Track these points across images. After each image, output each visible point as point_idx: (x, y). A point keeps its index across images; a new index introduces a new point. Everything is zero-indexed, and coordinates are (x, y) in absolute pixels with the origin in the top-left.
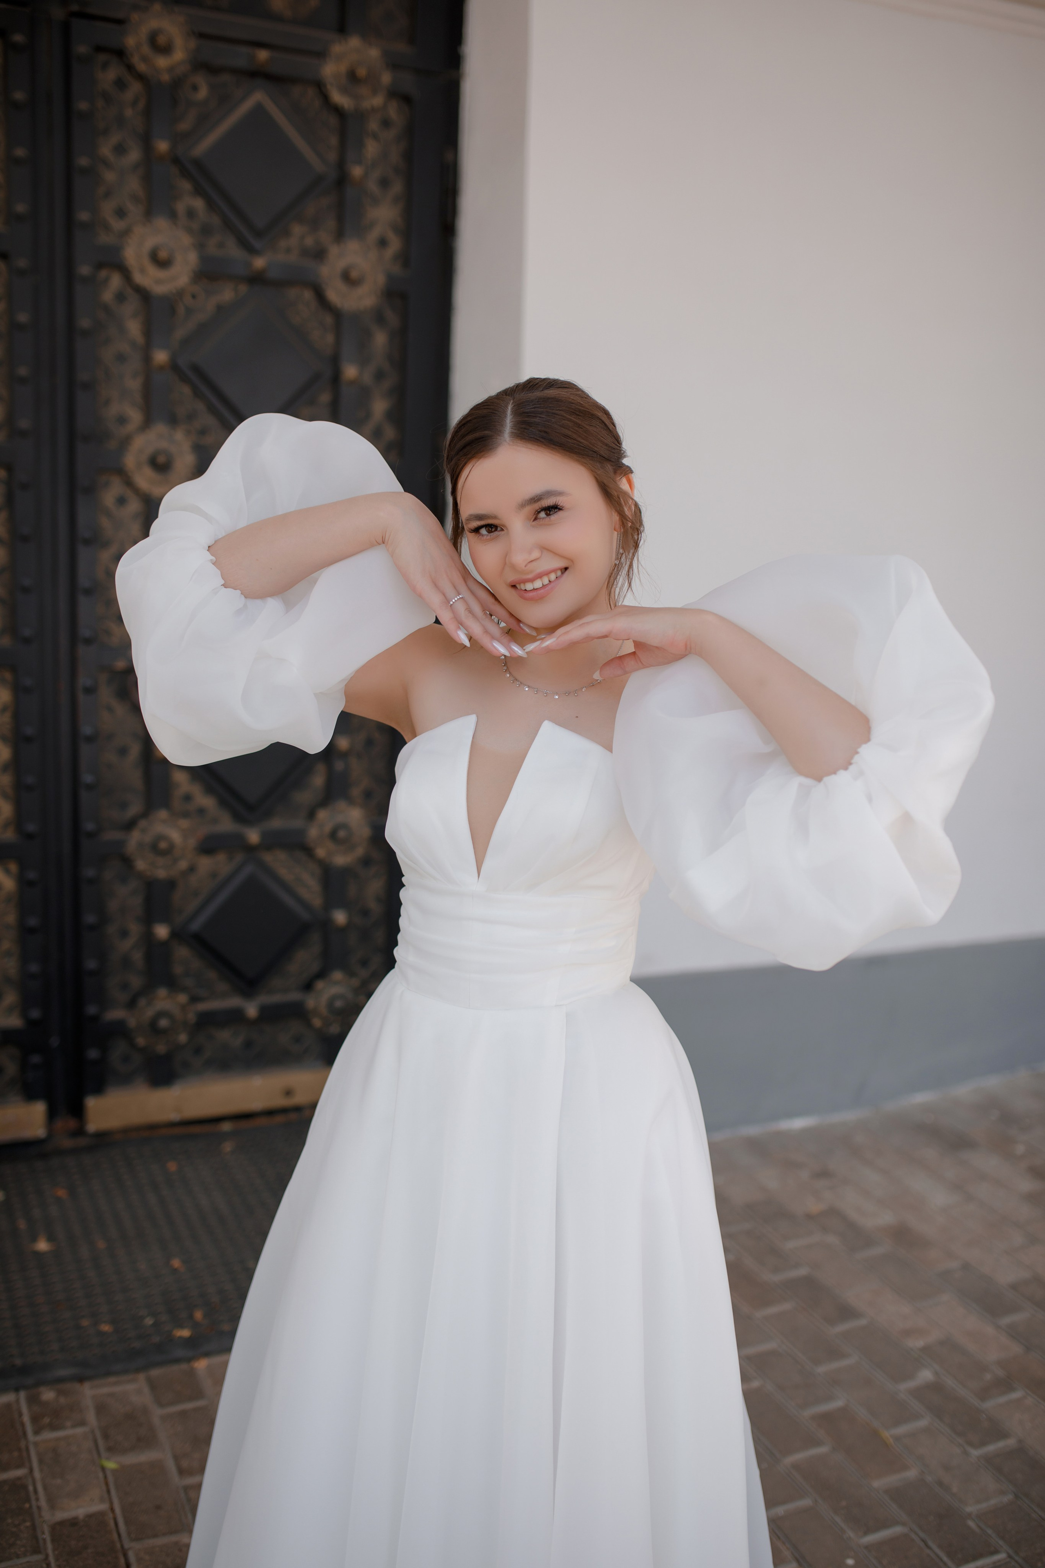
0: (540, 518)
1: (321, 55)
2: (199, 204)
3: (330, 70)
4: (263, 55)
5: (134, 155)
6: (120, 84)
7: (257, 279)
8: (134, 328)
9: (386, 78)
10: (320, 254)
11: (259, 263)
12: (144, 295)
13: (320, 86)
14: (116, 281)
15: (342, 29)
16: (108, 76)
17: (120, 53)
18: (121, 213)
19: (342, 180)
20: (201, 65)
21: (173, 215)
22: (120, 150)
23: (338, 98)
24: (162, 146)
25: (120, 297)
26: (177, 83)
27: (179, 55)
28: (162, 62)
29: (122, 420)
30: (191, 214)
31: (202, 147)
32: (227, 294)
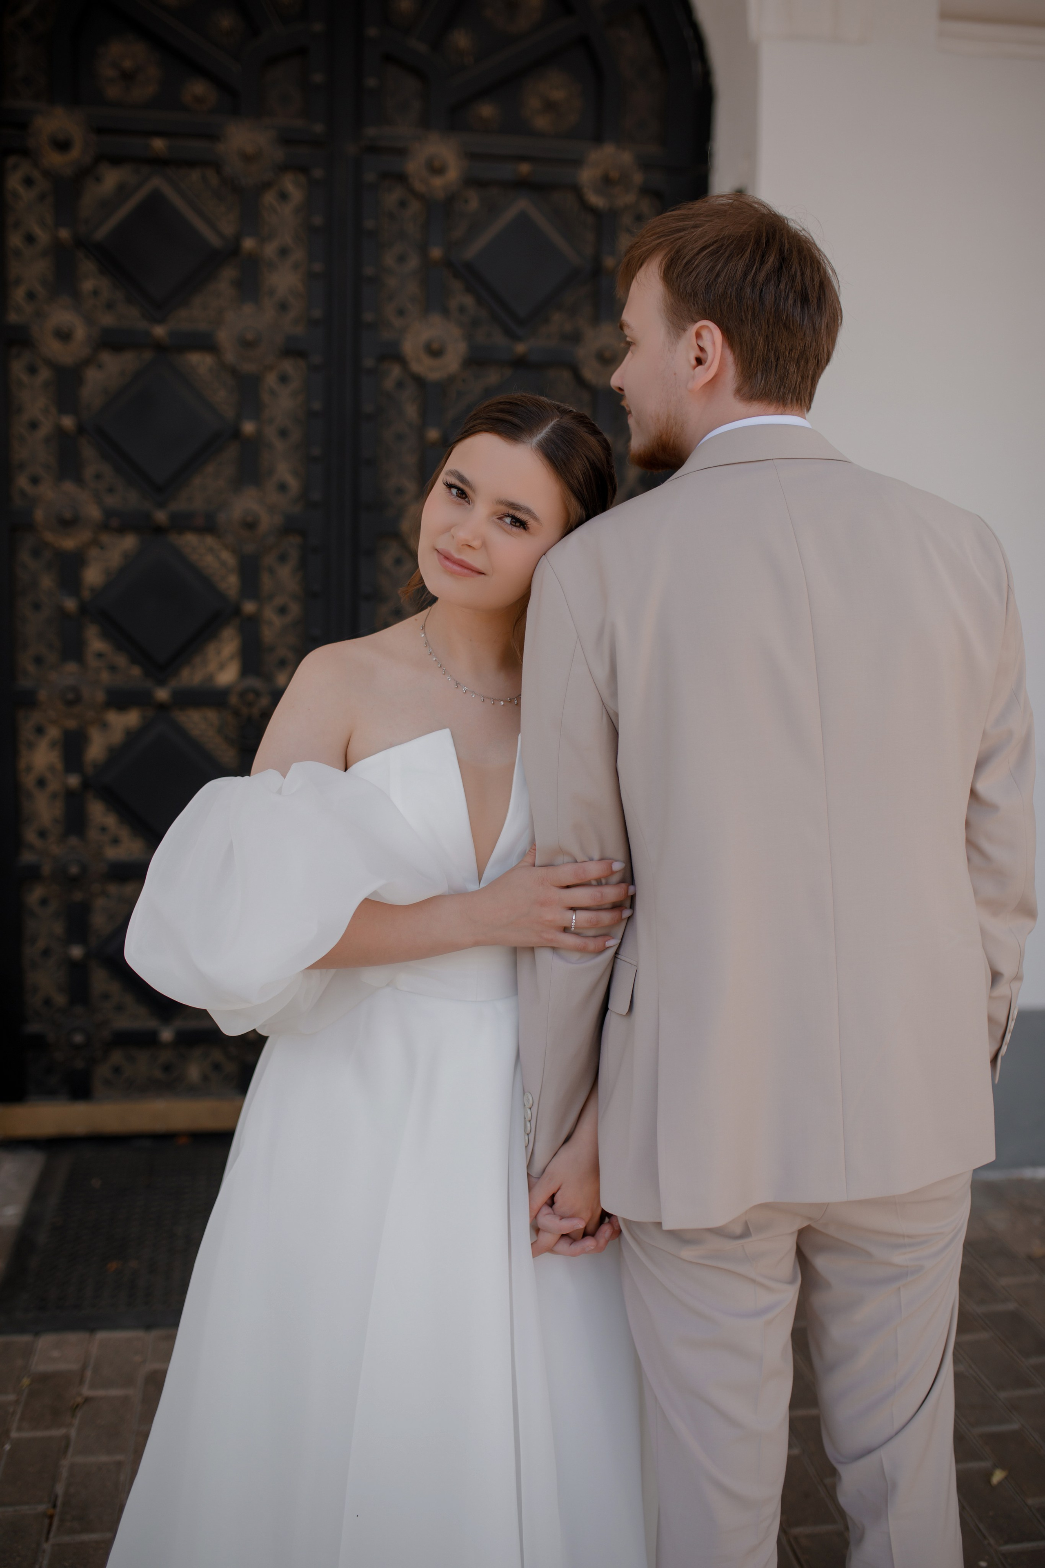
0: (504, 522)
1: (577, 162)
2: (468, 301)
3: (587, 176)
4: (525, 168)
5: (413, 262)
6: (403, 204)
7: (520, 363)
8: (411, 411)
9: (638, 178)
10: (576, 338)
11: (520, 348)
12: (419, 381)
13: (576, 190)
14: (396, 371)
15: (598, 139)
16: (391, 197)
17: (401, 178)
18: (401, 313)
19: (597, 271)
20: (472, 181)
21: (445, 312)
22: (401, 259)
23: (595, 200)
24: (436, 253)
25: (400, 385)
26: (452, 197)
27: (453, 174)
28: (438, 182)
29: (400, 491)
30: (462, 309)
31: (471, 251)
32: (493, 377)
